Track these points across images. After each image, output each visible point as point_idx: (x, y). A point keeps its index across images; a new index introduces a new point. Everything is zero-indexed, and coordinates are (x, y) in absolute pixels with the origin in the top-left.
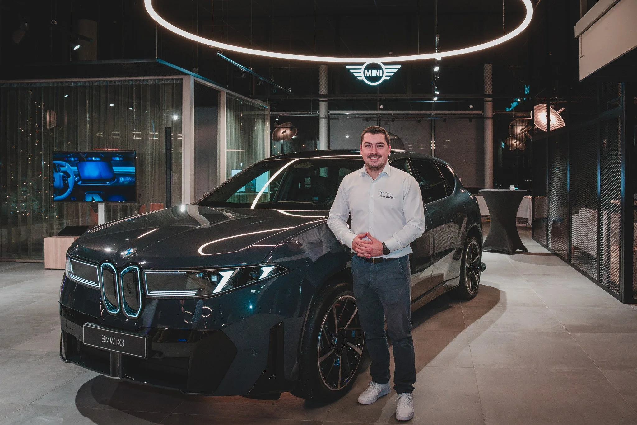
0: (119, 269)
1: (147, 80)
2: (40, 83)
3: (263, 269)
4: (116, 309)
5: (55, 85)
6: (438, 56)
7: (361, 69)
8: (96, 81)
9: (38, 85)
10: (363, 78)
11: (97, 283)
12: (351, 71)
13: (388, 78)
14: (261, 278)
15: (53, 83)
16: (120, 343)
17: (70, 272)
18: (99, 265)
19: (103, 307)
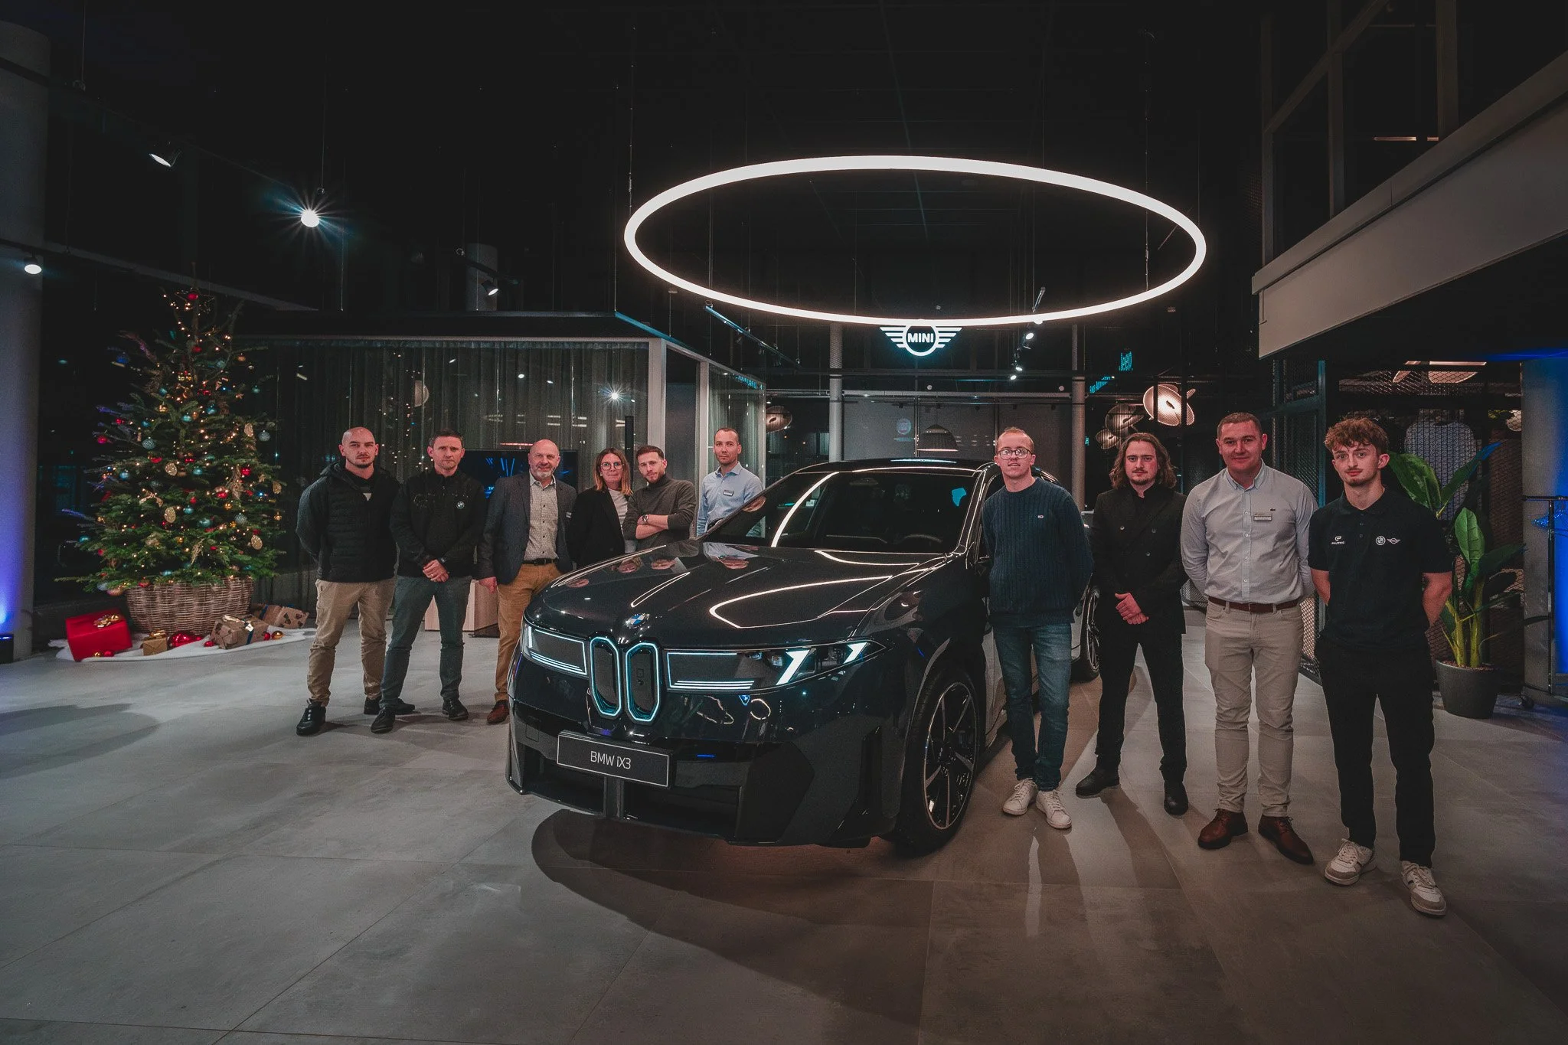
0: (623, 648)
1: (593, 343)
2: (420, 341)
3: (851, 646)
4: (615, 709)
5: (444, 346)
6: (1038, 319)
7: (902, 332)
8: (511, 343)
9: (416, 345)
10: (905, 345)
11: (582, 668)
12: (888, 334)
13: (943, 346)
14: (846, 662)
15: (441, 342)
16: (621, 763)
17: (529, 650)
18: (587, 641)
19: (592, 704)
